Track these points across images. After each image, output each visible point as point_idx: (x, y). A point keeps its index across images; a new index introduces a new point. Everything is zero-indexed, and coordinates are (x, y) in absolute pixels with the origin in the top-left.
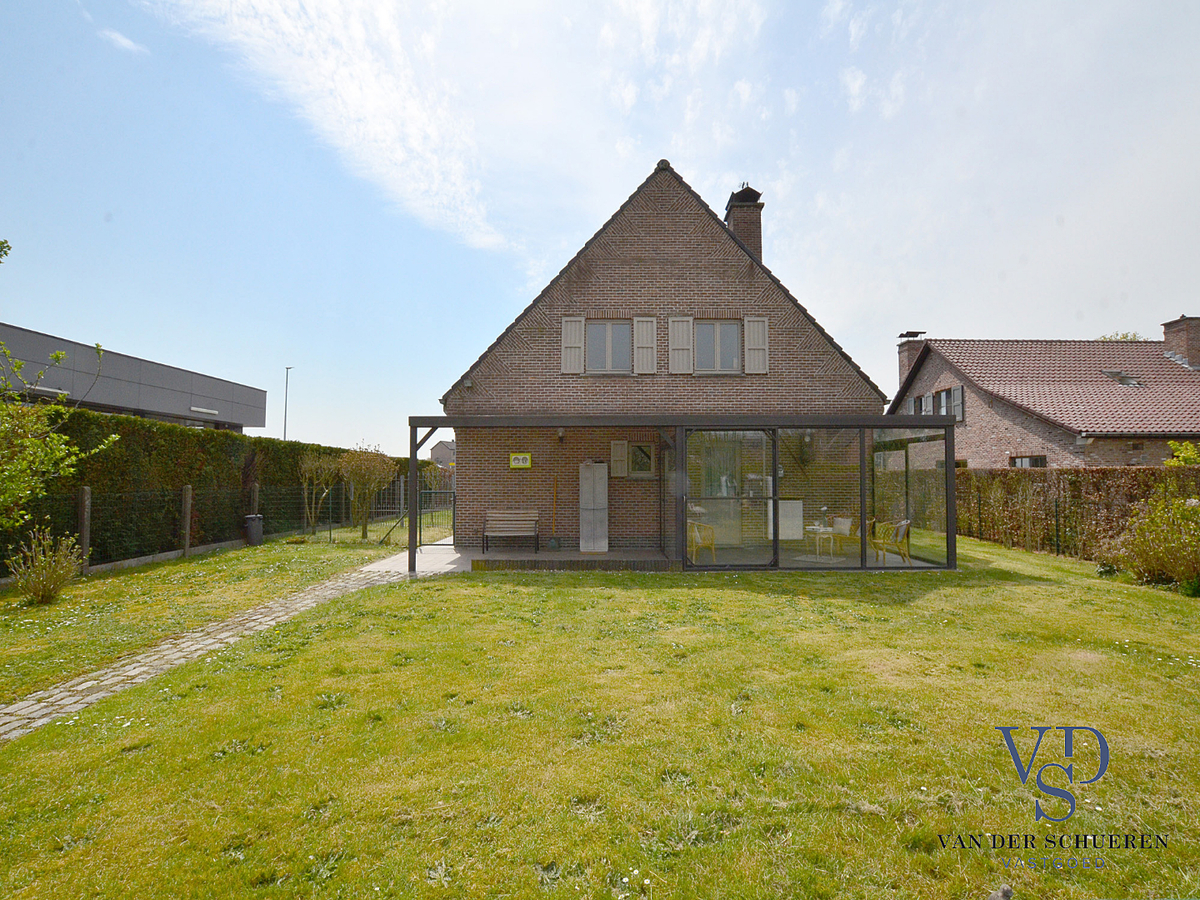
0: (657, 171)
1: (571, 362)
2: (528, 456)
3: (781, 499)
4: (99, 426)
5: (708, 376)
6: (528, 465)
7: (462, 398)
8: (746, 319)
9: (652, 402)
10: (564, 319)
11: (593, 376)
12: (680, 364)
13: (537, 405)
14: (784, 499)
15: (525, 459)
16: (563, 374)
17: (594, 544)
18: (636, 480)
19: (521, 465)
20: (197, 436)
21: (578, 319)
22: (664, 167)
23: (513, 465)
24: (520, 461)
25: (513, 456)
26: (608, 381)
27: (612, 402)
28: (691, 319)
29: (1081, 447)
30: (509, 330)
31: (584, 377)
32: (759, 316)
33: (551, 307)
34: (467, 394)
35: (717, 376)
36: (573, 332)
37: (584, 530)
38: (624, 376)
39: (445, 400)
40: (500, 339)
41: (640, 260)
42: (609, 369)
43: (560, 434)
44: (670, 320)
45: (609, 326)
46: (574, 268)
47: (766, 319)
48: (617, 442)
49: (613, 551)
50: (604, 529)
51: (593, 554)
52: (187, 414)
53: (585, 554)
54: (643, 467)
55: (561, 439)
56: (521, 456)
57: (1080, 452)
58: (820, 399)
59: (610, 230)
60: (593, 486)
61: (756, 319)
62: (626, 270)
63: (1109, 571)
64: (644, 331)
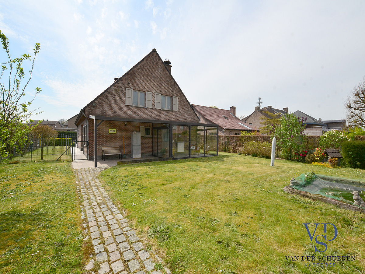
1: (129, 102)
2: (115, 130)
5: (164, 110)
6: (115, 132)
7: (91, 109)
8: (173, 97)
9: (150, 116)
10: (126, 88)
11: (135, 107)
12: (158, 106)
13: (118, 114)
14: (182, 142)
15: (114, 131)
16: (126, 105)
17: (137, 155)
18: (146, 137)
19: (113, 132)
21: (131, 89)
22: (154, 51)
23: (110, 132)
24: (112, 131)
25: (110, 130)
26: (139, 109)
27: (140, 115)
28: (161, 94)
29: (223, 131)
31: (132, 107)
32: (176, 96)
34: (93, 108)
35: (166, 110)
36: (129, 93)
37: (134, 151)
38: (144, 108)
41: (148, 75)
42: (139, 105)
43: (126, 123)
44: (156, 94)
45: (139, 92)
46: (129, 73)
47: (177, 97)
48: (141, 126)
49: (142, 157)
50: (140, 151)
51: (137, 158)
53: (134, 158)
54: (147, 134)
55: (125, 125)
56: (113, 130)
57: (223, 132)
58: (188, 118)
59: (140, 64)
60: (137, 139)
62: (144, 77)
63: (240, 154)
64: (149, 96)
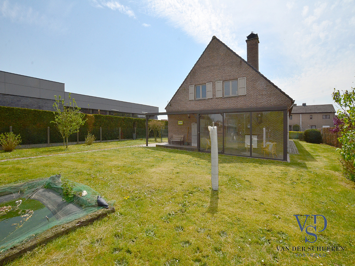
0: (212, 40)
1: (191, 97)
2: (182, 122)
3: (253, 135)
4: (103, 117)
5: (228, 97)
6: (182, 124)
7: (169, 108)
8: (239, 79)
10: (190, 86)
11: (197, 100)
12: (219, 95)
13: (184, 109)
14: (254, 135)
15: (181, 123)
16: (190, 100)
17: (194, 144)
19: (181, 124)
20: (122, 118)
21: (193, 85)
22: (214, 38)
23: (179, 124)
24: (180, 123)
26: (201, 101)
27: (201, 107)
28: (222, 81)
30: (178, 90)
31: (195, 101)
32: (243, 77)
33: (187, 83)
36: (192, 89)
37: (192, 141)
38: (204, 100)
39: (166, 109)
40: (176, 93)
41: (208, 67)
42: (201, 98)
43: (189, 116)
44: (216, 82)
45: (201, 86)
46: (192, 72)
47: (245, 78)
52: (141, 113)
53: (193, 147)
55: (189, 117)
56: (180, 122)
58: (264, 101)
59: (200, 60)
60: (194, 129)
61: (242, 78)
64: (209, 87)
